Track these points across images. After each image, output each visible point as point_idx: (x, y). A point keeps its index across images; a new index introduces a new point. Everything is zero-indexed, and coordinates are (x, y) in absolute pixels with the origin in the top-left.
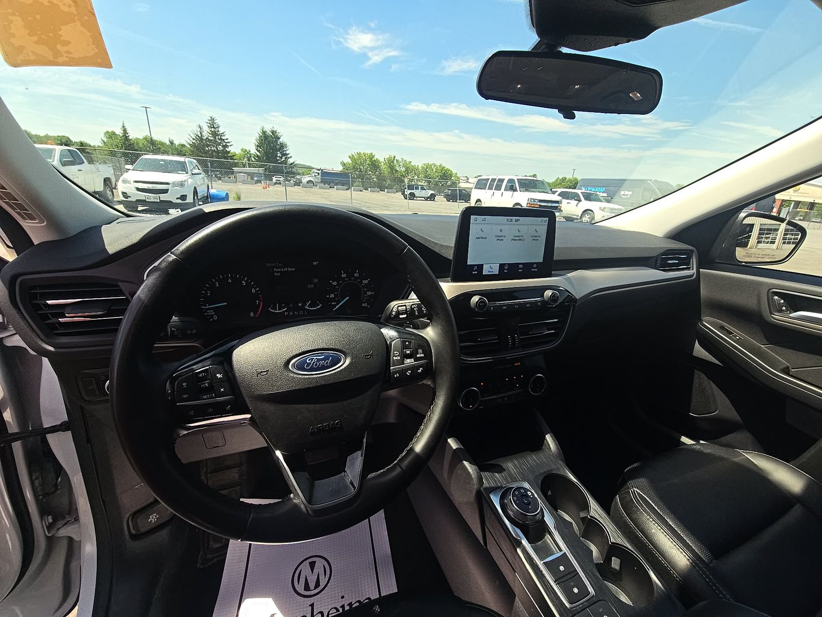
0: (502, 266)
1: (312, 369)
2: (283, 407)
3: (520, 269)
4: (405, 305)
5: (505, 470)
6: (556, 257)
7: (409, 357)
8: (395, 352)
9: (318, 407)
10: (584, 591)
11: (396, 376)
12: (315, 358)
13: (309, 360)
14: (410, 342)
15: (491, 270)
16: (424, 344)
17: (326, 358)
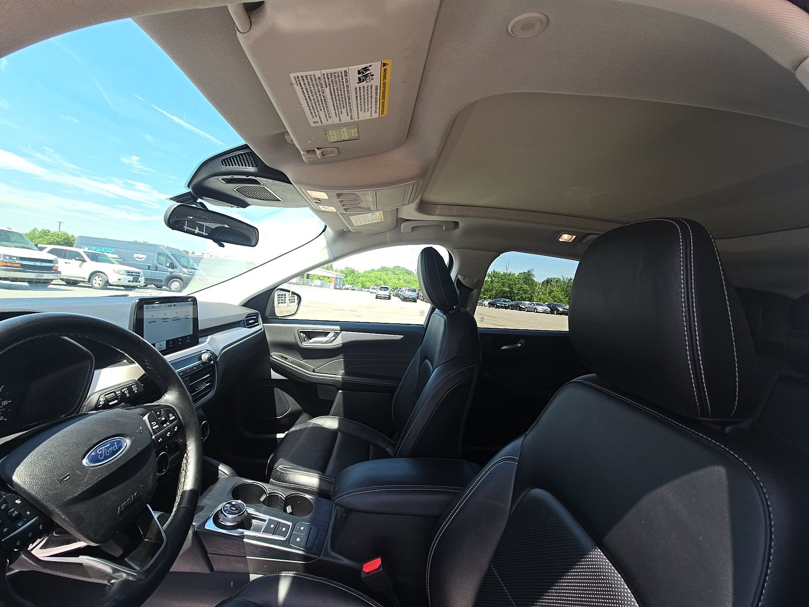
0: (168, 342)
1: (106, 458)
2: (94, 500)
3: (180, 342)
4: (114, 392)
5: (204, 507)
6: (200, 328)
7: (164, 422)
8: (153, 423)
9: (119, 487)
10: (287, 526)
11: (159, 441)
12: (103, 448)
13: (99, 451)
14: (160, 412)
15: (161, 347)
16: (169, 410)
17: (112, 445)
